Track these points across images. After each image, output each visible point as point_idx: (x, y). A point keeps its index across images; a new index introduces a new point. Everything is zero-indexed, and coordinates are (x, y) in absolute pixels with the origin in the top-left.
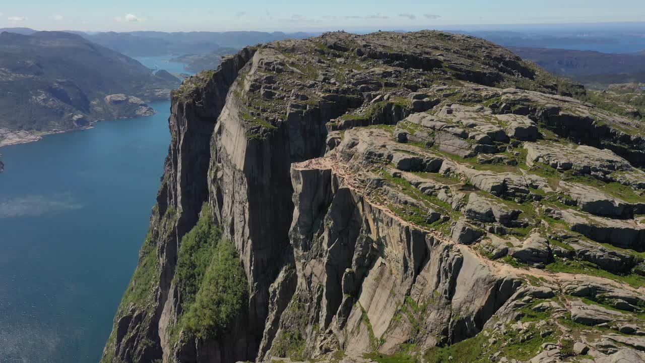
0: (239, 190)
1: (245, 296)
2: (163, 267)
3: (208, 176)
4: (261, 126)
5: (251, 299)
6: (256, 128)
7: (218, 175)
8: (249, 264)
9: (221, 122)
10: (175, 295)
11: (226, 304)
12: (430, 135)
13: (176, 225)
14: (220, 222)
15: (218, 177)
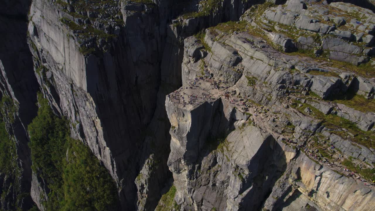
0: (84, 106)
1: (113, 189)
2: (17, 146)
3: (35, 73)
4: (96, 37)
5: (120, 192)
6: (90, 41)
7: (47, 75)
8: (111, 167)
9: (33, 23)
10: (40, 180)
11: (98, 202)
12: (315, 40)
13: (18, 115)
14: (61, 114)
15: (48, 77)
